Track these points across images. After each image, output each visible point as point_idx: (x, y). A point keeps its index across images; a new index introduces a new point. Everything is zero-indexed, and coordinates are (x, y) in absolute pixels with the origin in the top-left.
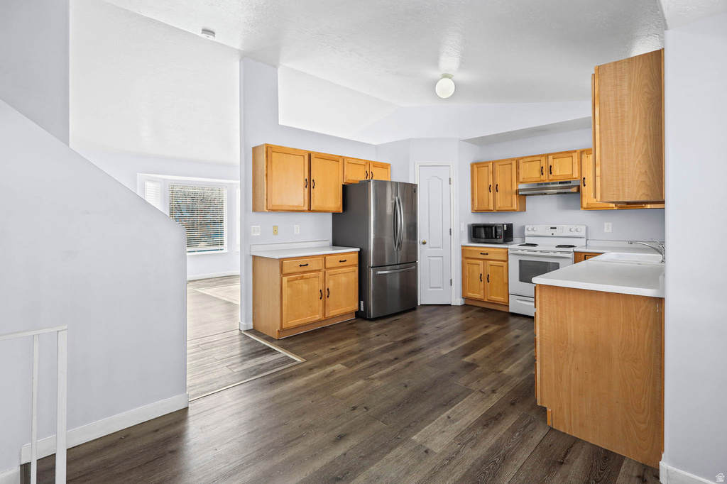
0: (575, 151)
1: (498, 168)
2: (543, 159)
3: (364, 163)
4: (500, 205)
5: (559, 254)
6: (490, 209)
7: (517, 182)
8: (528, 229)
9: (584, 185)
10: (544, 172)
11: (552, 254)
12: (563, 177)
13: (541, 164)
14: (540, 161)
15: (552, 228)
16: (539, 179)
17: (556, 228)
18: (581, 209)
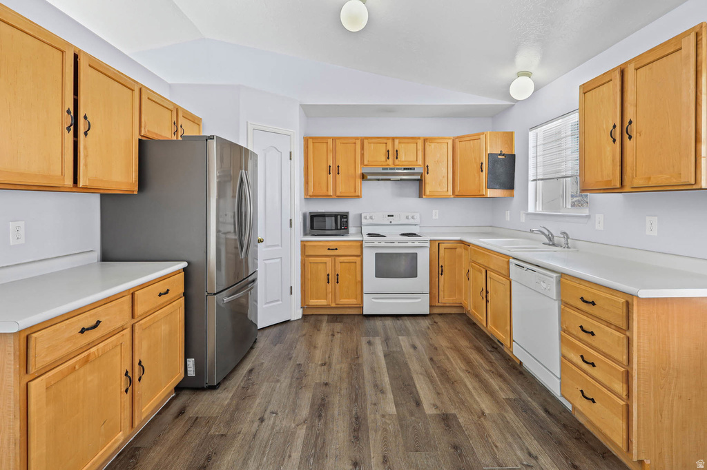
0: (419, 138)
1: (339, 147)
2: (390, 142)
3: (171, 107)
4: (341, 189)
5: (417, 244)
6: (329, 194)
7: (361, 164)
8: (365, 218)
9: (428, 173)
10: (390, 157)
11: (410, 244)
12: (408, 163)
13: (387, 147)
14: (386, 143)
15: (389, 216)
16: (386, 163)
17: (393, 216)
18: (424, 197)
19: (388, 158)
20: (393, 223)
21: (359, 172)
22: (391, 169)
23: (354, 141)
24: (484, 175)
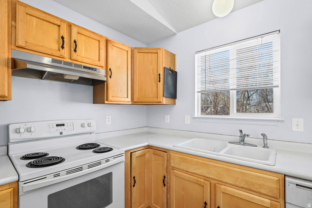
0: (101, 36)
2: (64, 27)
5: (112, 162)
7: (10, 43)
9: (110, 77)
10: (65, 46)
11: (104, 165)
12: (89, 61)
13: (61, 32)
14: (59, 26)
15: (57, 125)
16: (58, 54)
17: (63, 125)
18: (106, 102)
19: (63, 47)
20: (64, 134)
21: (5, 55)
22: (66, 63)
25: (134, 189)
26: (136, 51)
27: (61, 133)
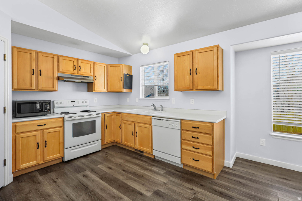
0: (91, 62)
1: (41, 58)
2: (76, 61)
4: (42, 85)
5: (95, 116)
6: (33, 88)
7: (57, 71)
8: (57, 103)
9: (96, 80)
10: (76, 69)
11: (92, 116)
12: (86, 74)
13: (74, 63)
14: (74, 61)
15: (72, 102)
16: (73, 72)
17: (74, 102)
18: (94, 91)
19: (75, 70)
20: (74, 106)
21: (56, 75)
22: (76, 76)
23: (52, 56)
24: (122, 82)
25: (106, 130)
26: (109, 66)
27: (73, 105)
